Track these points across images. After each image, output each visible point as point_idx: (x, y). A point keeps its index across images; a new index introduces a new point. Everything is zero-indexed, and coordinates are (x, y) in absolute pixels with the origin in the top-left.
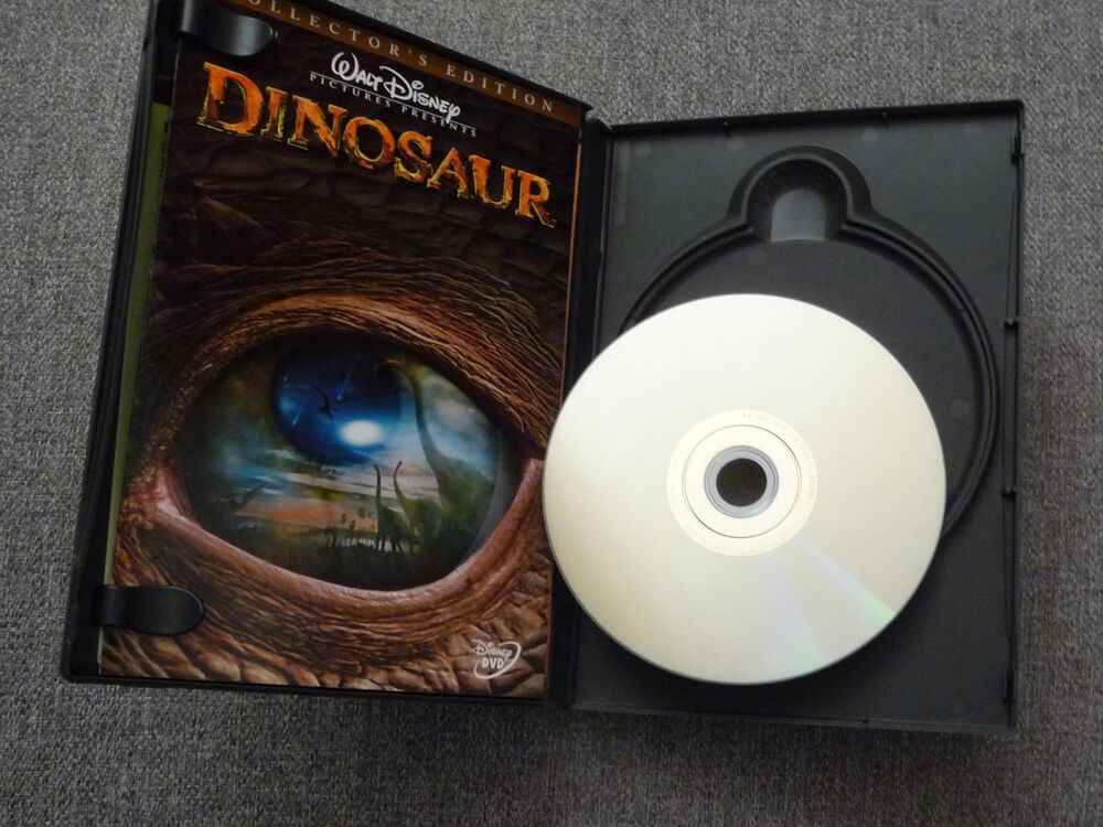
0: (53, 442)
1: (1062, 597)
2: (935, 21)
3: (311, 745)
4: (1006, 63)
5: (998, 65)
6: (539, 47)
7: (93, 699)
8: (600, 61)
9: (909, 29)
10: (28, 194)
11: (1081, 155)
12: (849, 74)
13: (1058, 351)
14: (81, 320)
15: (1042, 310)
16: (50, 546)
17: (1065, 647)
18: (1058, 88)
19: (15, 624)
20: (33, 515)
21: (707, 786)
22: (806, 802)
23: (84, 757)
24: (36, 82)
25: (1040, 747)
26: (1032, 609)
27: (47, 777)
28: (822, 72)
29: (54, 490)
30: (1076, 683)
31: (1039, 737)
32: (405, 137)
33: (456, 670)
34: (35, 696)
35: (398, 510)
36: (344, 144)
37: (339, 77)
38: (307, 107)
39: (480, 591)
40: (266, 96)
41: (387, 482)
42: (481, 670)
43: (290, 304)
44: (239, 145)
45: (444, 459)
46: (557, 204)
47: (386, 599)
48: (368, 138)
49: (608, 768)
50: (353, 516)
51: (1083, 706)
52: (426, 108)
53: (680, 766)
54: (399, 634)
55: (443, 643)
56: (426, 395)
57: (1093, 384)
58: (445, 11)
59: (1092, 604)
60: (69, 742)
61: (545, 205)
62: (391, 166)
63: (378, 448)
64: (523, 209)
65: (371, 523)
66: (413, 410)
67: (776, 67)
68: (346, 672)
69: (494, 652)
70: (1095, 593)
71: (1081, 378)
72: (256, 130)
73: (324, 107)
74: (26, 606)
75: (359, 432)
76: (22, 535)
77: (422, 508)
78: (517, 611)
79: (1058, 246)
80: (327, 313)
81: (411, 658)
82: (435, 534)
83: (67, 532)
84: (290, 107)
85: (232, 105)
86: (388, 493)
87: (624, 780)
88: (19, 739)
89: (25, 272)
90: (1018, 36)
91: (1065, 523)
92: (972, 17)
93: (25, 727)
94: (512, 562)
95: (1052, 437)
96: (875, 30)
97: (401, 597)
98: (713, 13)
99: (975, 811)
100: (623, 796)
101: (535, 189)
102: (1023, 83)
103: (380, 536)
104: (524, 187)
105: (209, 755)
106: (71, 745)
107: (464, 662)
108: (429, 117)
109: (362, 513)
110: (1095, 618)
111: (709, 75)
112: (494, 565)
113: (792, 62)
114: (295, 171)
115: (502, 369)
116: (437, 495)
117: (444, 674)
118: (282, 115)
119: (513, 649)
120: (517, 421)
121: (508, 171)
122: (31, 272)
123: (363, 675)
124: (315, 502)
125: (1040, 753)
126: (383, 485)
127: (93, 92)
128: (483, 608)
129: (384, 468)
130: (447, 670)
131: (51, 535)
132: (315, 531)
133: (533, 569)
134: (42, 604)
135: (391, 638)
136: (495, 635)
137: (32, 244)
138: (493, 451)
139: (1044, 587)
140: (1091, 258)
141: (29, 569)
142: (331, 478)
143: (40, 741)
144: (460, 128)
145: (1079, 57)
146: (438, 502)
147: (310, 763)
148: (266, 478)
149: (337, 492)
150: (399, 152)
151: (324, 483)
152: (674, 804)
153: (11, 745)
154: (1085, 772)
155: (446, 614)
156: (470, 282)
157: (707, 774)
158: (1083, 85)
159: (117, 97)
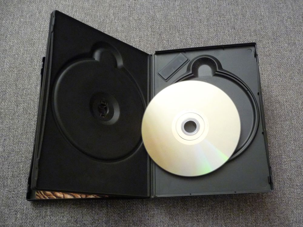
0: (23, 144)
1: (284, 163)
2: (234, 29)
3: (92, 217)
6: (140, 42)
8: (155, 44)
9: (229, 31)
10: (16, 85)
11: (274, 56)
12: (215, 42)
14: (30, 113)
15: (269, 93)
16: (22, 170)
17: (287, 175)
18: (266, 42)
19: (14, 191)
20: (18, 163)
21: (198, 219)
22: (224, 221)
24: (17, 59)
25: (284, 202)
26: (277, 166)
28: (209, 42)
29: (23, 156)
30: (291, 184)
31: (283, 199)
34: (19, 210)
51: (293, 190)
53: (190, 214)
58: (116, 35)
59: (292, 164)
60: (28, 221)
67: (197, 42)
70: (292, 161)
71: (281, 108)
74: (17, 186)
76: (15, 168)
83: (27, 166)
87: (176, 219)
88: (15, 221)
89: (15, 103)
90: (255, 31)
91: (282, 144)
92: (243, 27)
93: (16, 218)
95: (276, 123)
96: (220, 32)
98: (181, 31)
99: (269, 220)
100: (176, 224)
102: (258, 41)
105: (66, 221)
106: (29, 222)
110: (293, 167)
111: (181, 45)
113: (201, 41)
125: (284, 203)
127: (32, 60)
131: (23, 167)
134: (21, 185)
137: (17, 96)
139: (279, 160)
141: (17, 177)
143: (21, 222)
145: (270, 34)
147: (92, 221)
152: (189, 224)
153: (13, 223)
154: (296, 207)
157: (197, 216)
158: (272, 41)
159: (38, 61)
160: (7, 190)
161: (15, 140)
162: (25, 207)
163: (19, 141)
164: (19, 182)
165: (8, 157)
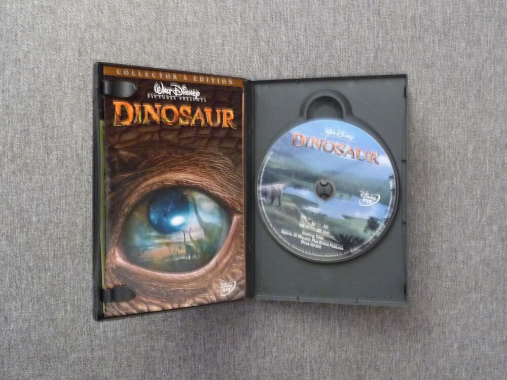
4: (408, 31)
5: (405, 32)
7: (88, 301)
13: (430, 149)
18: (430, 40)
23: (87, 320)
27: (75, 327)
29: (65, 229)
32: (182, 109)
33: (215, 294)
35: (192, 244)
36: (161, 118)
37: (157, 94)
38: (148, 108)
39: (221, 266)
40: (134, 108)
41: (187, 236)
42: (223, 293)
43: (150, 181)
44: (127, 129)
45: (206, 224)
46: (237, 118)
47: (190, 276)
48: (169, 113)
49: (267, 315)
50: (177, 250)
52: (189, 96)
54: (196, 287)
55: (210, 286)
56: (197, 202)
57: (444, 161)
61: (233, 121)
62: (178, 122)
63: (183, 224)
64: (225, 125)
65: (183, 251)
66: (193, 209)
68: (180, 302)
69: (227, 286)
72: (132, 122)
73: (153, 106)
75: (176, 220)
77: (199, 242)
78: (234, 270)
79: (430, 106)
80: (162, 182)
81: (200, 293)
82: (204, 250)
83: (72, 244)
84: (142, 109)
85: (124, 115)
86: (188, 239)
93: (66, 311)
94: (230, 253)
97: (195, 274)
101: (228, 115)
103: (186, 255)
104: (225, 116)
107: (217, 291)
108: (189, 99)
109: (180, 248)
112: (224, 256)
114: (147, 133)
115: (222, 185)
116: (204, 236)
117: (211, 297)
118: (140, 114)
119: (233, 284)
120: (228, 203)
121: (218, 111)
122: (47, 150)
123: (185, 302)
124: (165, 248)
126: (186, 237)
128: (222, 271)
129: (186, 231)
130: (212, 295)
131: (66, 245)
132: (166, 258)
133: (238, 255)
134: (67, 268)
135: (193, 288)
136: (227, 280)
138: (222, 216)
140: (443, 110)
142: (169, 239)
143: (72, 316)
144: (200, 100)
146: (204, 239)
148: (148, 244)
149: (171, 243)
150: (180, 115)
151: (167, 241)
155: (210, 276)
156: (209, 157)
158: (440, 37)
160: (50, 275)
161: (51, 206)
162: (76, 298)
163: (57, 208)
164: (64, 265)
165: (46, 230)
